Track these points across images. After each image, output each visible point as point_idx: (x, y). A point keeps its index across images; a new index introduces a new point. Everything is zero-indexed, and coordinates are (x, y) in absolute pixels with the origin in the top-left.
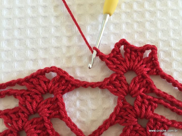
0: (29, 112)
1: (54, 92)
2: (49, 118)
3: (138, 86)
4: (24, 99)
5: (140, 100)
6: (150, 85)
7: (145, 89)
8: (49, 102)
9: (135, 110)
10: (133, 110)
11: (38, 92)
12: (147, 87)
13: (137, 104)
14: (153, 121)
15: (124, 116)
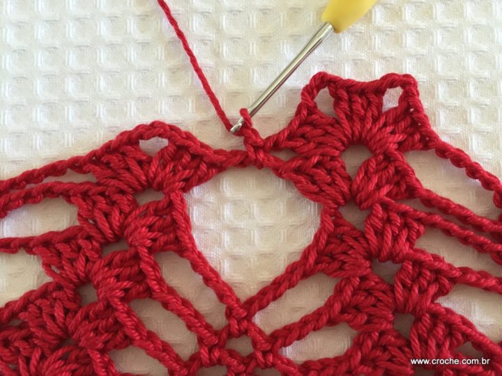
0: (105, 238)
1: (164, 186)
2: (151, 250)
3: (375, 180)
4: (91, 204)
5: (380, 216)
6: (406, 177)
7: (393, 189)
8: (152, 212)
9: (367, 240)
10: (359, 239)
11: (126, 187)
12: (398, 184)
13: (372, 225)
14: (410, 267)
15: (338, 254)
